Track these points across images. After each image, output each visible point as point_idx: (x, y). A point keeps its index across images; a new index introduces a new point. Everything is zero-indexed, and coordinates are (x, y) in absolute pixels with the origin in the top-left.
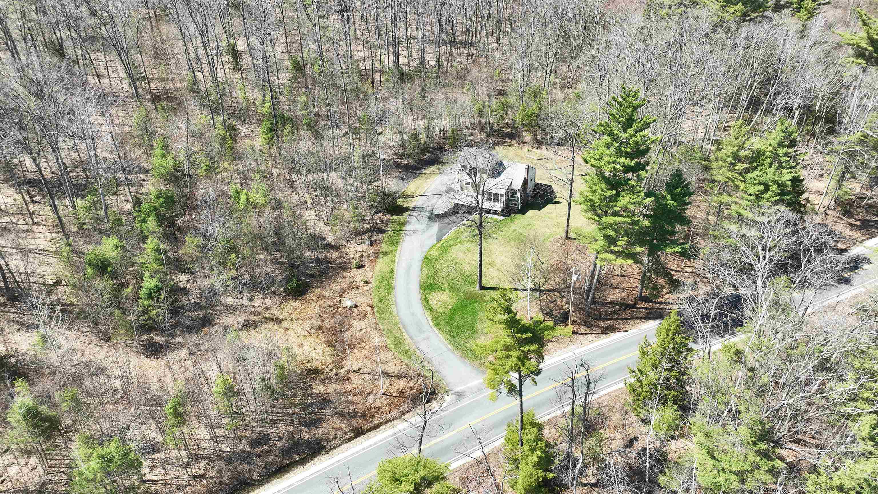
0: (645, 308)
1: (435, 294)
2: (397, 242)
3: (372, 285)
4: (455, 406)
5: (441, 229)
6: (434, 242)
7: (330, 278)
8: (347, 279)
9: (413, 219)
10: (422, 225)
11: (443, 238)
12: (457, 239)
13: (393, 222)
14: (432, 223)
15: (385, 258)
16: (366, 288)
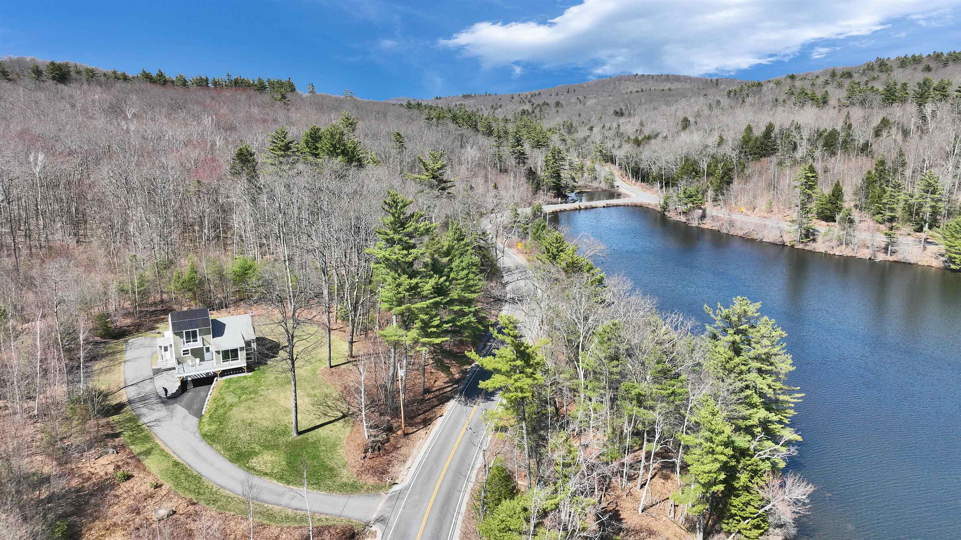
0: (433, 398)
1: (255, 460)
2: (148, 437)
3: (167, 485)
4: (391, 529)
5: (189, 407)
6: (195, 420)
7: (96, 505)
8: (125, 496)
9: (144, 410)
10: (160, 412)
11: (203, 413)
12: (224, 405)
13: (117, 423)
14: (171, 406)
15: (150, 457)
16: (163, 491)
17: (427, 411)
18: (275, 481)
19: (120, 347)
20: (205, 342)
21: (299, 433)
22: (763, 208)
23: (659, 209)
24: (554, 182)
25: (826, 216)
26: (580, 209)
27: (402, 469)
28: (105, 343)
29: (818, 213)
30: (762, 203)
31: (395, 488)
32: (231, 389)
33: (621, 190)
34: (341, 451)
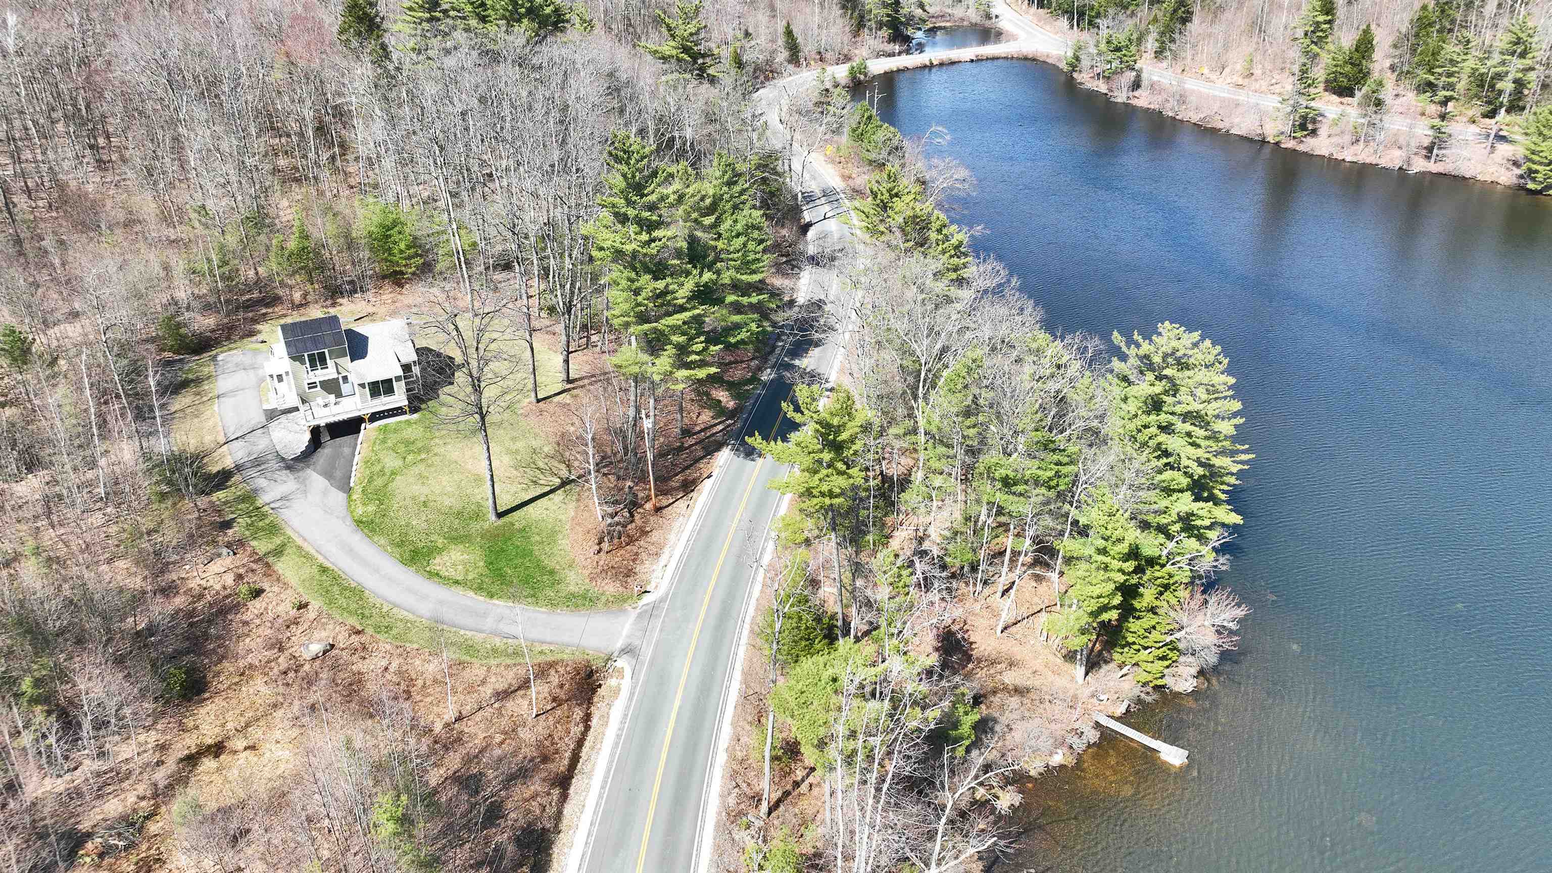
0: (696, 444)
1: (437, 561)
2: (274, 526)
3: (315, 604)
4: (643, 664)
5: (328, 475)
6: (341, 496)
7: (219, 637)
8: (258, 621)
9: (261, 482)
10: (286, 484)
11: (352, 485)
12: (382, 472)
13: (225, 503)
14: (300, 474)
15: (282, 559)
16: (311, 613)
17: (687, 468)
18: (471, 594)
19: (206, 370)
20: (340, 369)
21: (500, 515)
22: (1238, 67)
23: (1063, 66)
24: (888, 15)
25: (1340, 87)
26: (931, 66)
27: (655, 567)
28: (180, 360)
29: (1327, 81)
30: (1237, 61)
31: (647, 599)
32: (390, 443)
33: (1004, 24)
34: (564, 543)
